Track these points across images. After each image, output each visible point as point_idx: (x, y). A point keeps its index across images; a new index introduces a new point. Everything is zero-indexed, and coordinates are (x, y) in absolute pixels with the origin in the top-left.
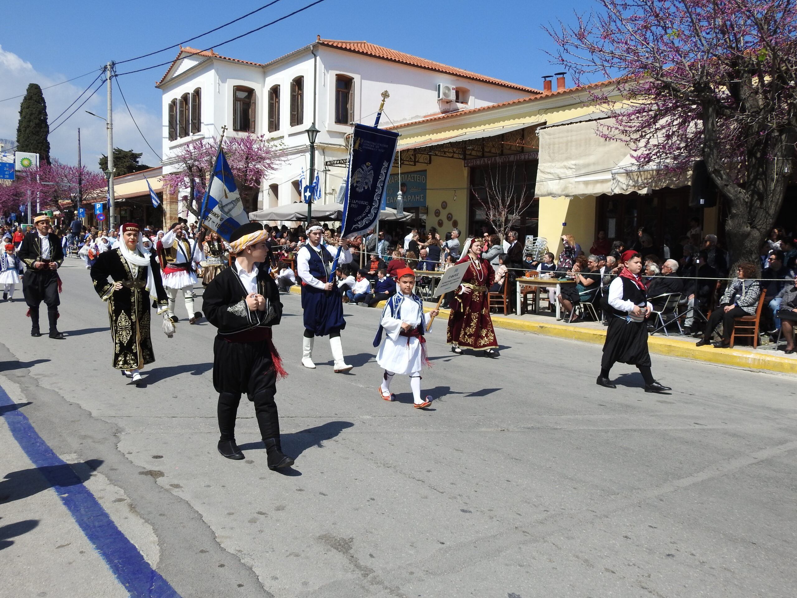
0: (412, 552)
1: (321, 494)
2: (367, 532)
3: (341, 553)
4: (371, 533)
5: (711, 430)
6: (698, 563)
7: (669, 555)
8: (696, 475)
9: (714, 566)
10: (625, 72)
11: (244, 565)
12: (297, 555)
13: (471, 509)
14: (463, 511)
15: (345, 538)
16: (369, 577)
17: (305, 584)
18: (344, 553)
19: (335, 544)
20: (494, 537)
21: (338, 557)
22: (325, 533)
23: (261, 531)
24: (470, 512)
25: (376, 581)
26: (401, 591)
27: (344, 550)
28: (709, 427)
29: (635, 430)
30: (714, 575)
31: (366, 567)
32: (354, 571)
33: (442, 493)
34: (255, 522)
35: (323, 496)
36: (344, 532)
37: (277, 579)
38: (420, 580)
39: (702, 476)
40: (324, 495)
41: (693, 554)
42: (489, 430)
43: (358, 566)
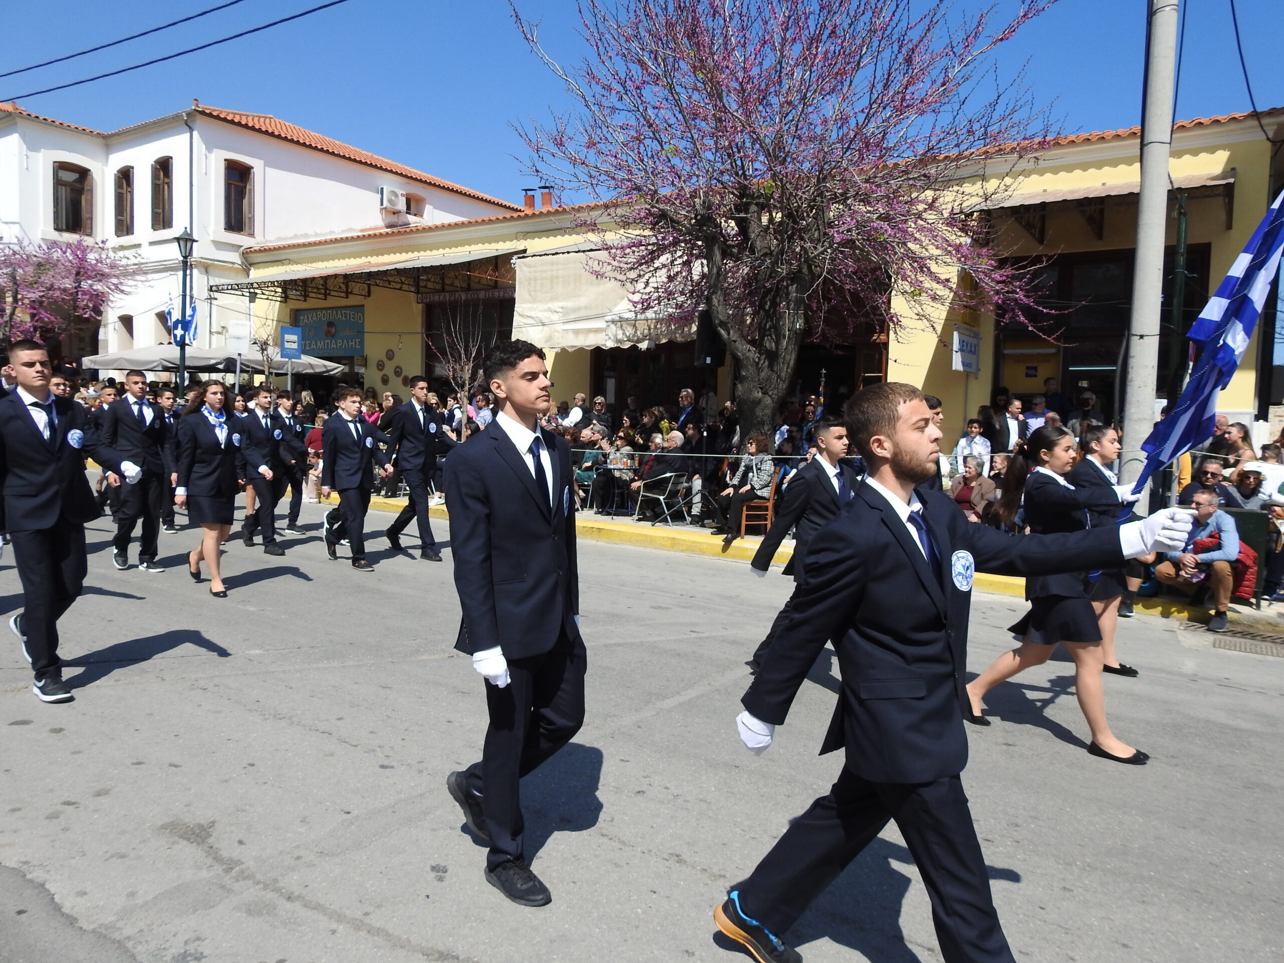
0: (302, 830)
1: (172, 765)
2: (238, 810)
3: (194, 845)
4: (243, 811)
5: (708, 638)
6: (671, 797)
7: (639, 792)
8: (683, 693)
9: (688, 799)
10: (614, 193)
11: (31, 881)
12: (123, 856)
13: (393, 764)
14: (383, 767)
15: (202, 822)
16: (234, 873)
17: (132, 895)
18: (198, 844)
19: (186, 833)
20: (421, 795)
21: (188, 851)
22: (171, 820)
23: (65, 830)
24: (392, 767)
25: (245, 876)
26: (281, 884)
27: (199, 840)
28: (706, 635)
29: (619, 645)
30: (687, 809)
31: (231, 860)
32: (211, 866)
33: (356, 746)
34: (57, 817)
35: (174, 768)
36: (200, 815)
37: (86, 893)
38: (311, 865)
39: (691, 694)
40: (176, 766)
41: (667, 788)
42: (432, 657)
43: (218, 859)
